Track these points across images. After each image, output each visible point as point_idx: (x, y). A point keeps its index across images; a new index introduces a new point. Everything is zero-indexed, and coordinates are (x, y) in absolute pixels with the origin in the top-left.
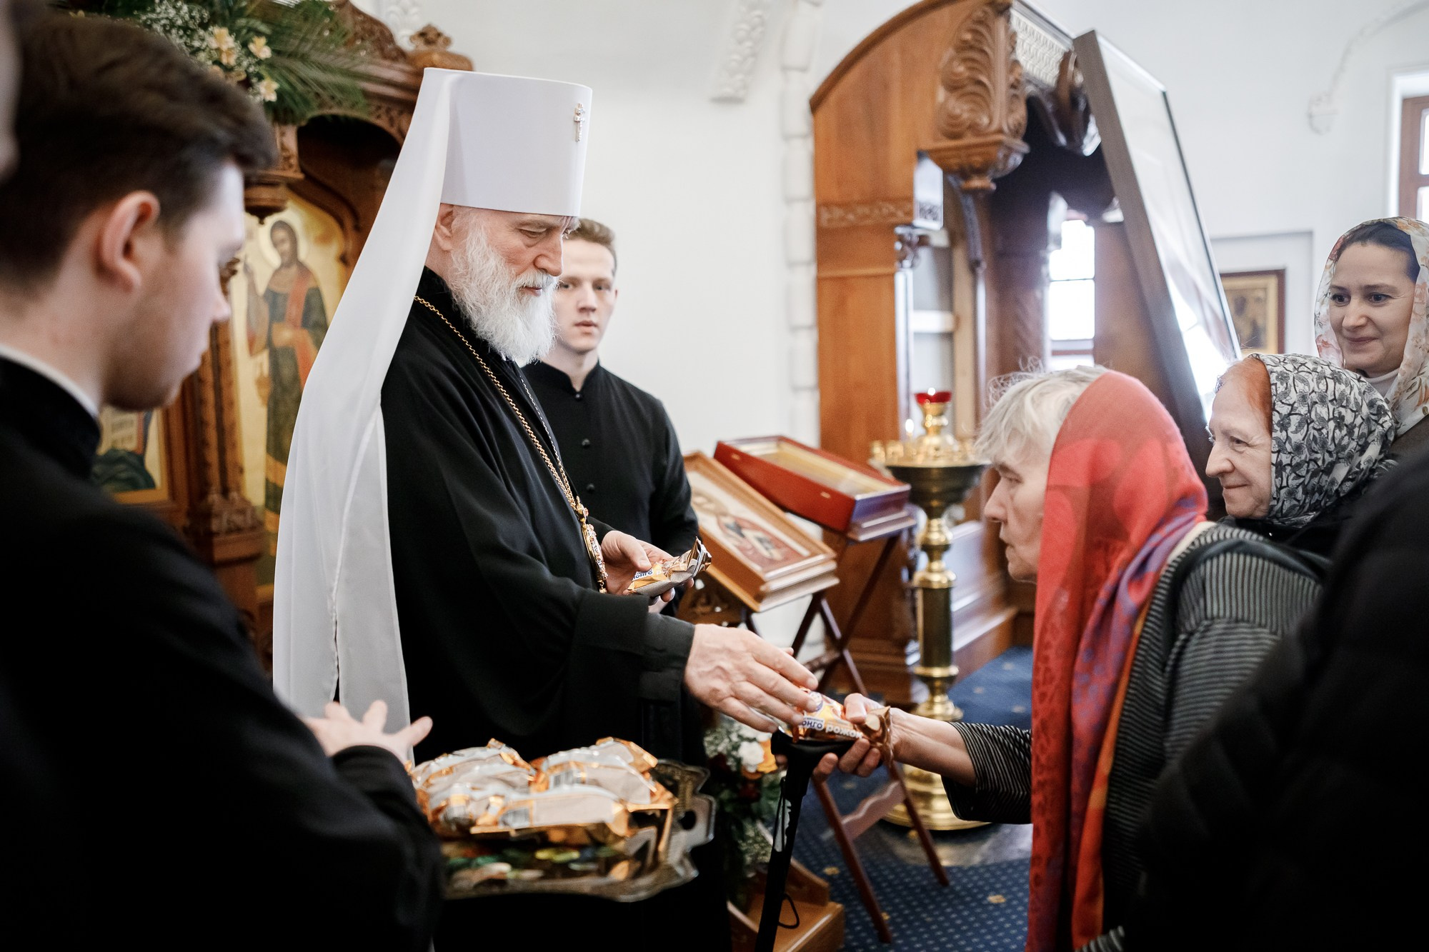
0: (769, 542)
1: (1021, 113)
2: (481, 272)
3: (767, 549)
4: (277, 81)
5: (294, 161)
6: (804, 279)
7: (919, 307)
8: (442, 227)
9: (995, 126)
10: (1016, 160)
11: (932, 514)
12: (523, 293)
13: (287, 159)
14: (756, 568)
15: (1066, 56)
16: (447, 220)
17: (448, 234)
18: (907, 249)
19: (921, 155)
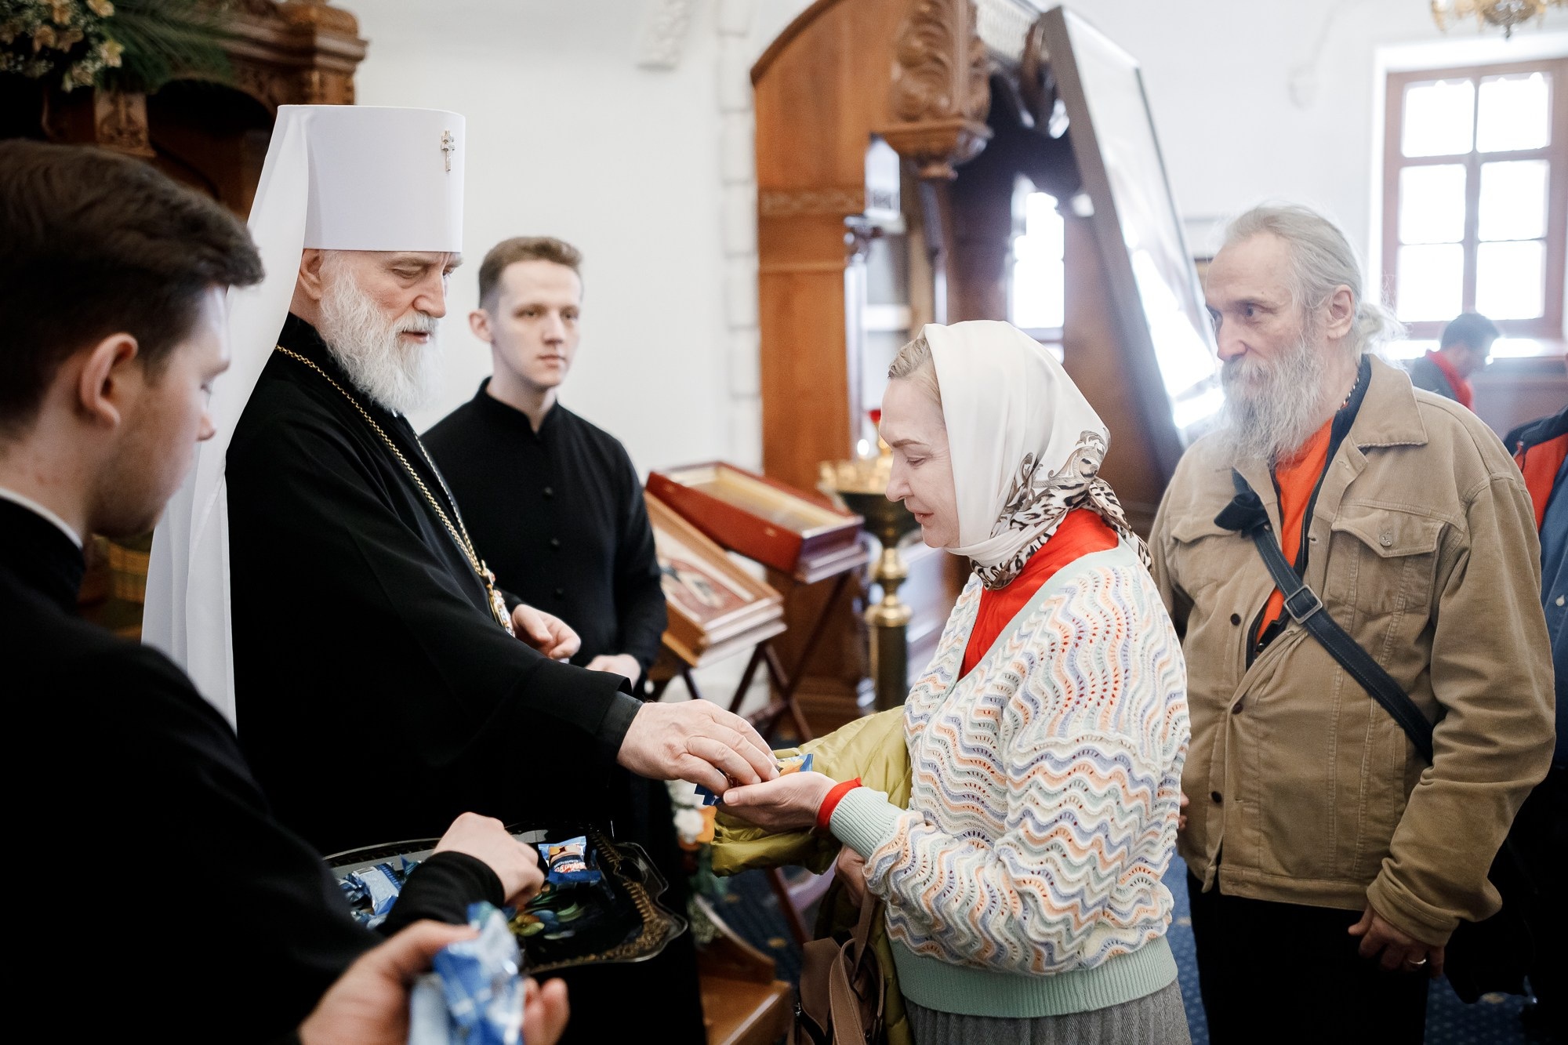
0: (708, 586)
1: (983, 95)
2: (352, 319)
3: (706, 594)
4: (121, 42)
5: (143, 136)
6: (744, 272)
7: (873, 301)
8: (309, 274)
9: (955, 110)
10: (979, 144)
11: (888, 543)
12: (403, 341)
13: (135, 134)
14: (694, 617)
15: (1033, 28)
16: (315, 267)
17: (316, 281)
18: (861, 243)
19: (874, 137)
